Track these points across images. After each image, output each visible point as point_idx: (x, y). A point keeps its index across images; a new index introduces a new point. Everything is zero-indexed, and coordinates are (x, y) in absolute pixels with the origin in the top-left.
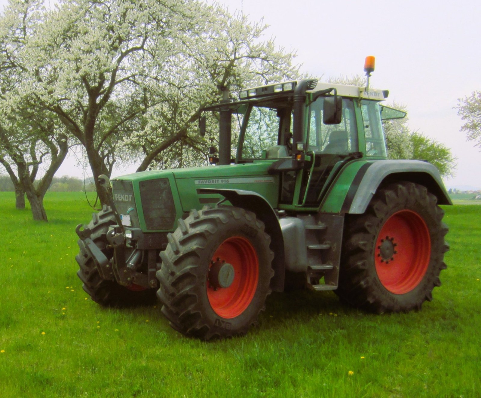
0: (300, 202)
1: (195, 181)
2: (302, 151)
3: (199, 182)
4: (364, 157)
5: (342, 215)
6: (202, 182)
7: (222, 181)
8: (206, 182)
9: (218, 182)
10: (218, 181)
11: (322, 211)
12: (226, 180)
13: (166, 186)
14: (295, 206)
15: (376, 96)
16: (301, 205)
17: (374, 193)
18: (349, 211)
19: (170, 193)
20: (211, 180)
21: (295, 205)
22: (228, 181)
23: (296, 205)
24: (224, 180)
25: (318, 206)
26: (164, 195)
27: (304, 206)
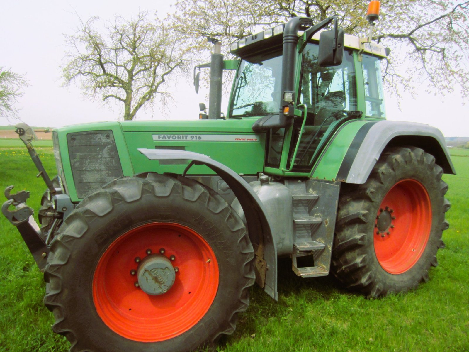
0: (288, 166)
1: (154, 136)
2: (291, 103)
3: (159, 137)
4: (363, 118)
5: (337, 183)
6: (164, 137)
7: (192, 137)
8: (169, 138)
9: (186, 138)
11: (314, 176)
12: (198, 136)
13: (109, 140)
14: (283, 171)
15: (378, 51)
16: (288, 170)
17: (378, 159)
18: (346, 180)
19: (114, 149)
20: (177, 136)
21: (281, 170)
22: (200, 138)
23: (283, 169)
24: (194, 136)
25: (309, 171)
26: (105, 152)
27: (292, 171)
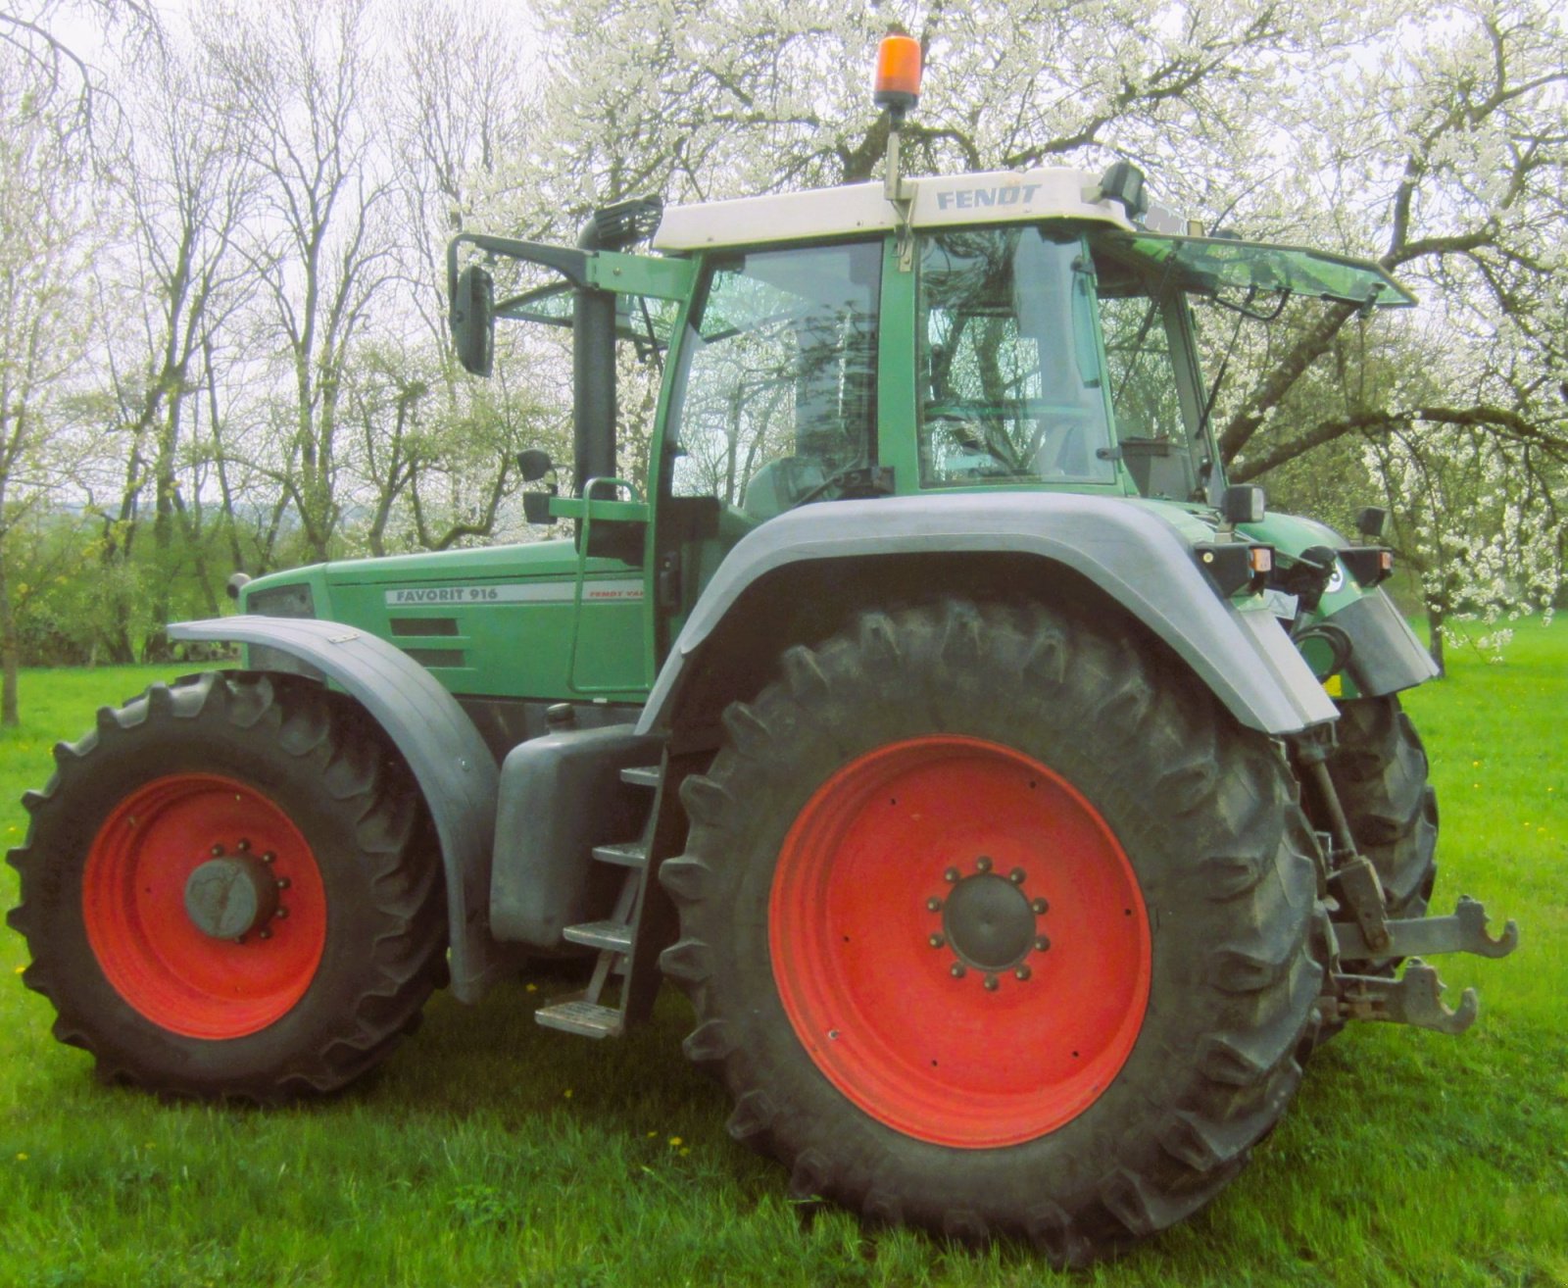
1: (387, 593)
3: (399, 597)
6: (410, 596)
7: (474, 594)
8: (420, 598)
9: (460, 597)
10: (460, 592)
12: (488, 589)
20: (438, 591)
22: (493, 594)
24: (479, 588)
